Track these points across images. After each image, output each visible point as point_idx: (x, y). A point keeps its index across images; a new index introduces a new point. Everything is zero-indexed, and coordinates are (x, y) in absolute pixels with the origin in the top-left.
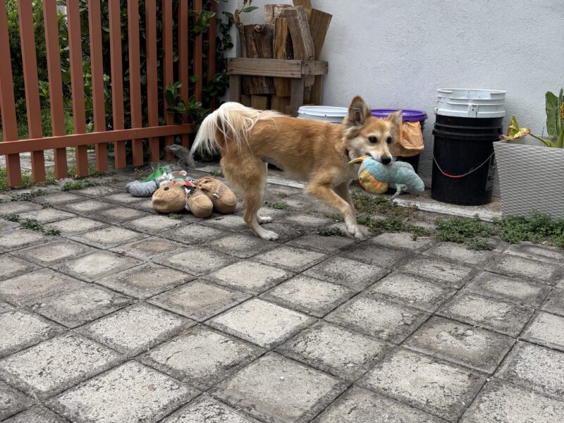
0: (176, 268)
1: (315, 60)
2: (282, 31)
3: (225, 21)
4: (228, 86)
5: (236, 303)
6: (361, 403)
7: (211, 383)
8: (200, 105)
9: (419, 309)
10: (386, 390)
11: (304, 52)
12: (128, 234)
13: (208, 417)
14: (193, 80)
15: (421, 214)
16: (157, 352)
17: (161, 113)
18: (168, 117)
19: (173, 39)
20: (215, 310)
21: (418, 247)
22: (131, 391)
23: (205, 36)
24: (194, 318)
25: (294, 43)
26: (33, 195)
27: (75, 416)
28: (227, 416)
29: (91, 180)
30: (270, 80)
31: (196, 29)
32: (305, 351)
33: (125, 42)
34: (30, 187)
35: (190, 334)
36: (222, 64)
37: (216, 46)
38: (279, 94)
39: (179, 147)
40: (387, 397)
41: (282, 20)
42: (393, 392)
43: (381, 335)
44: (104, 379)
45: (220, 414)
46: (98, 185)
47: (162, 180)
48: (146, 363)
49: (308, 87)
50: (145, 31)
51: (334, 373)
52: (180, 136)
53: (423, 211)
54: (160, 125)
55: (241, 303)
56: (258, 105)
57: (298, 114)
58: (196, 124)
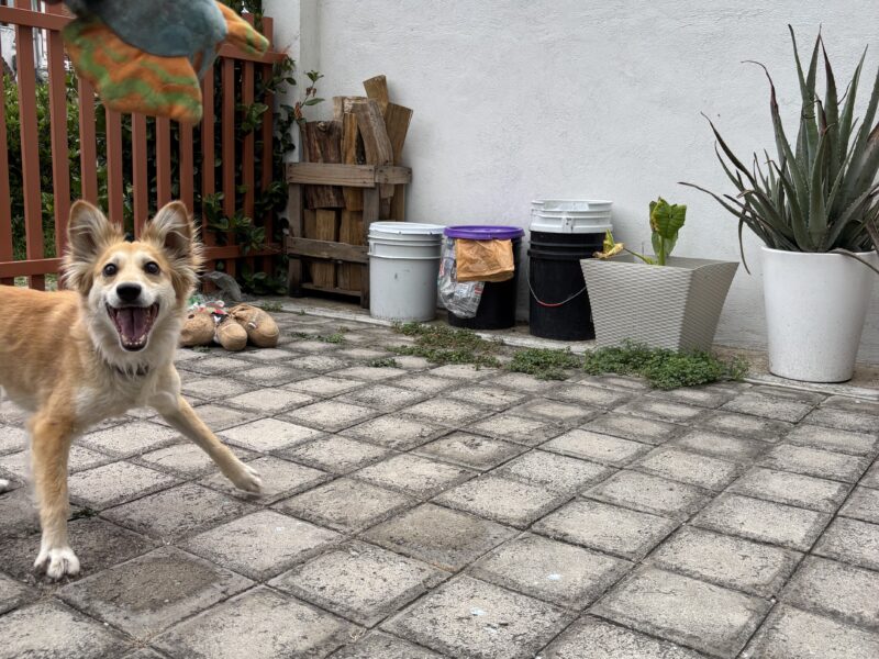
0: (188, 394)
1: (394, 165)
2: (351, 130)
3: (284, 117)
4: (287, 197)
5: (246, 422)
8: (250, 221)
11: (377, 154)
14: (242, 190)
18: (207, 237)
19: (215, 140)
21: (477, 377)
23: (258, 135)
25: (366, 144)
30: (338, 189)
31: (245, 126)
32: (303, 454)
33: (151, 144)
36: (279, 170)
37: (274, 148)
38: (349, 207)
39: (221, 274)
41: (351, 116)
49: (386, 199)
50: (178, 130)
52: (224, 261)
55: (251, 422)
56: (325, 221)
57: (369, 232)
58: (245, 246)
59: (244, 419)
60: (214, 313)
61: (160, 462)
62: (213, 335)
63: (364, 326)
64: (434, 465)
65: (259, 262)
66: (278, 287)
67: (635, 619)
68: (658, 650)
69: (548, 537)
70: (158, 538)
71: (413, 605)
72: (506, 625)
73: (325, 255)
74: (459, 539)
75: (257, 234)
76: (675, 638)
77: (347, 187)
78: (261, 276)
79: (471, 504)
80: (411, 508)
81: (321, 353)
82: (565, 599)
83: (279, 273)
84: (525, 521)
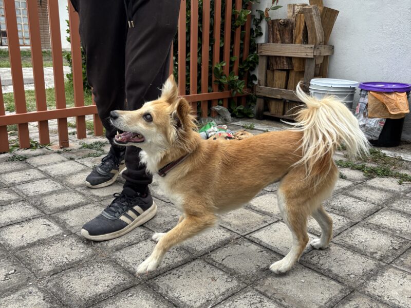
1: (324, 44)
2: (300, 24)
3: (258, 17)
4: (258, 63)
5: (266, 224)
6: (361, 305)
7: (253, 280)
8: (237, 78)
9: (404, 238)
10: (380, 297)
11: (316, 38)
13: (253, 304)
14: (233, 59)
15: (405, 164)
16: (215, 255)
17: (210, 84)
18: (215, 87)
19: (221, 31)
20: (252, 228)
21: (402, 190)
22: (200, 280)
23: (243, 28)
24: (239, 232)
25: (309, 32)
27: (166, 293)
28: (265, 304)
30: (290, 59)
31: (237, 23)
32: (318, 263)
33: (188, 33)
35: (237, 243)
36: (254, 48)
37: (251, 35)
38: (295, 69)
39: (221, 107)
40: (381, 302)
41: (300, 15)
42: (386, 298)
43: (375, 255)
44: (182, 270)
45: (260, 302)
47: (210, 132)
48: (208, 261)
49: (318, 65)
50: (202, 26)
51: (340, 281)
52: (222, 100)
53: (406, 161)
54: (209, 92)
55: (270, 224)
56: (279, 77)
57: (310, 85)
58: (234, 91)
60: (227, 137)
65: (240, 100)
66: (250, 114)
73: (279, 97)
75: (240, 84)
77: (295, 58)
78: (241, 108)
83: (250, 106)
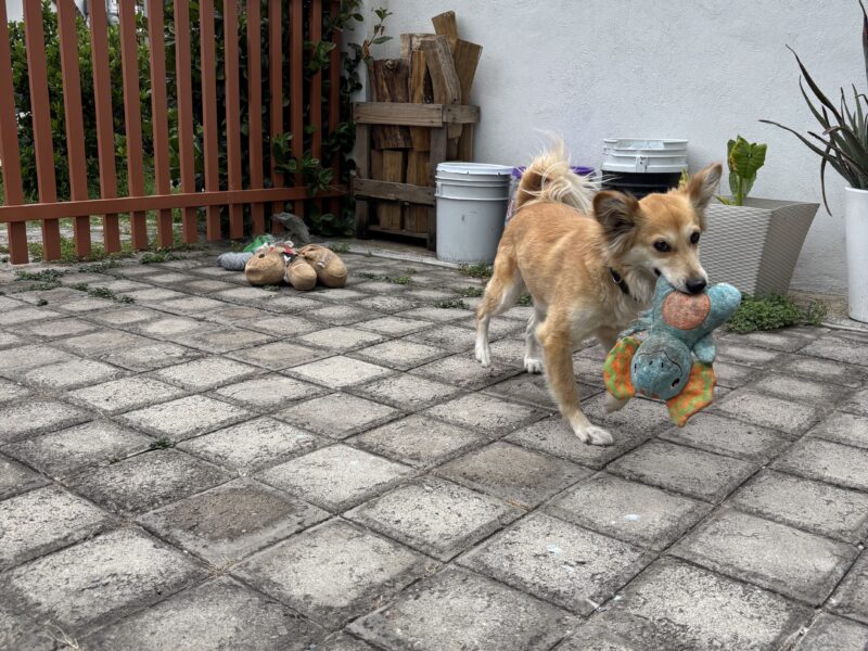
0: (261, 331)
1: (462, 104)
2: (419, 68)
3: (352, 56)
4: (355, 138)
5: (318, 359)
7: (272, 409)
8: (318, 163)
11: (446, 93)
12: (212, 303)
14: (310, 130)
16: (223, 390)
17: (267, 173)
18: (276, 178)
20: (293, 363)
23: (326, 74)
24: (269, 368)
25: (434, 81)
26: (105, 267)
28: (280, 427)
29: (177, 254)
30: (406, 129)
31: (312, 65)
32: (374, 391)
33: (220, 84)
34: (101, 259)
35: (262, 379)
36: (346, 110)
37: (341, 88)
38: (417, 147)
39: (290, 216)
41: (419, 54)
44: (167, 405)
46: (185, 258)
48: (210, 396)
49: (453, 139)
50: (247, 69)
51: (396, 406)
52: (292, 202)
54: (265, 187)
55: (323, 359)
56: (392, 163)
57: (436, 172)
58: (313, 187)
59: (315, 356)
60: (284, 253)
61: (235, 396)
62: (283, 275)
63: (430, 268)
64: (505, 404)
65: (326, 204)
66: (345, 229)
67: (716, 562)
68: (741, 593)
69: (624, 477)
70: (235, 470)
71: (488, 541)
72: (583, 563)
73: (392, 197)
74: (533, 477)
75: (324, 176)
76: (759, 581)
77: (414, 127)
78: (328, 218)
79: (544, 443)
80: (483, 446)
81: (389, 294)
82: (644, 539)
83: (346, 215)
84: (600, 461)
